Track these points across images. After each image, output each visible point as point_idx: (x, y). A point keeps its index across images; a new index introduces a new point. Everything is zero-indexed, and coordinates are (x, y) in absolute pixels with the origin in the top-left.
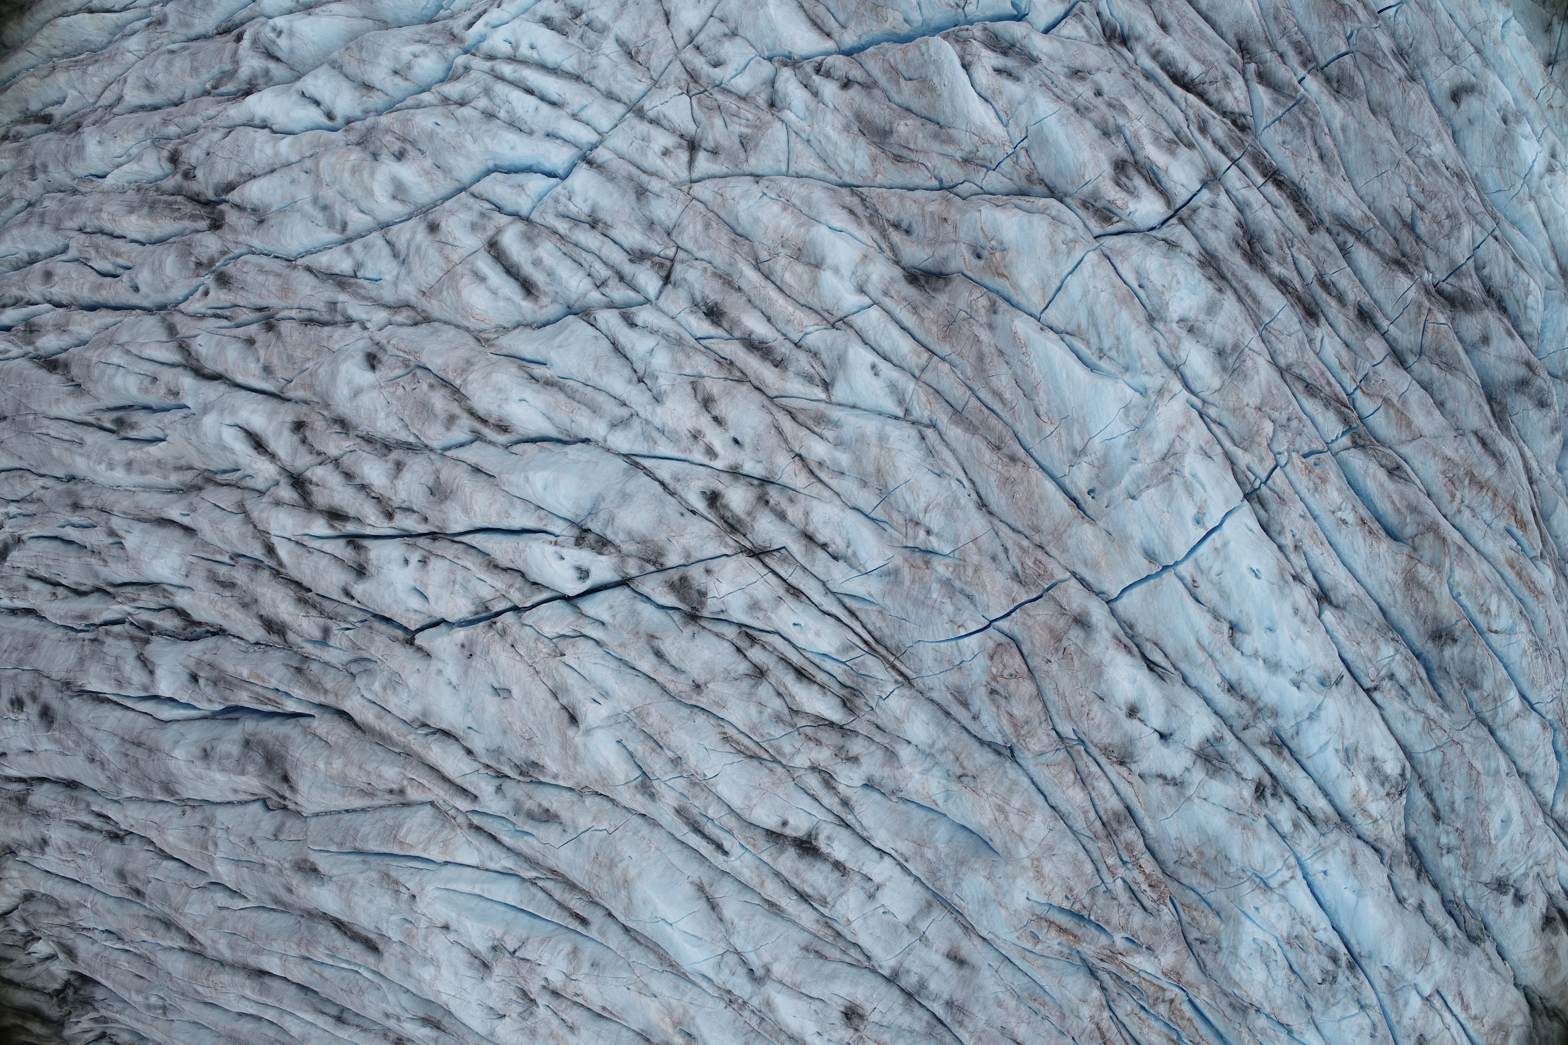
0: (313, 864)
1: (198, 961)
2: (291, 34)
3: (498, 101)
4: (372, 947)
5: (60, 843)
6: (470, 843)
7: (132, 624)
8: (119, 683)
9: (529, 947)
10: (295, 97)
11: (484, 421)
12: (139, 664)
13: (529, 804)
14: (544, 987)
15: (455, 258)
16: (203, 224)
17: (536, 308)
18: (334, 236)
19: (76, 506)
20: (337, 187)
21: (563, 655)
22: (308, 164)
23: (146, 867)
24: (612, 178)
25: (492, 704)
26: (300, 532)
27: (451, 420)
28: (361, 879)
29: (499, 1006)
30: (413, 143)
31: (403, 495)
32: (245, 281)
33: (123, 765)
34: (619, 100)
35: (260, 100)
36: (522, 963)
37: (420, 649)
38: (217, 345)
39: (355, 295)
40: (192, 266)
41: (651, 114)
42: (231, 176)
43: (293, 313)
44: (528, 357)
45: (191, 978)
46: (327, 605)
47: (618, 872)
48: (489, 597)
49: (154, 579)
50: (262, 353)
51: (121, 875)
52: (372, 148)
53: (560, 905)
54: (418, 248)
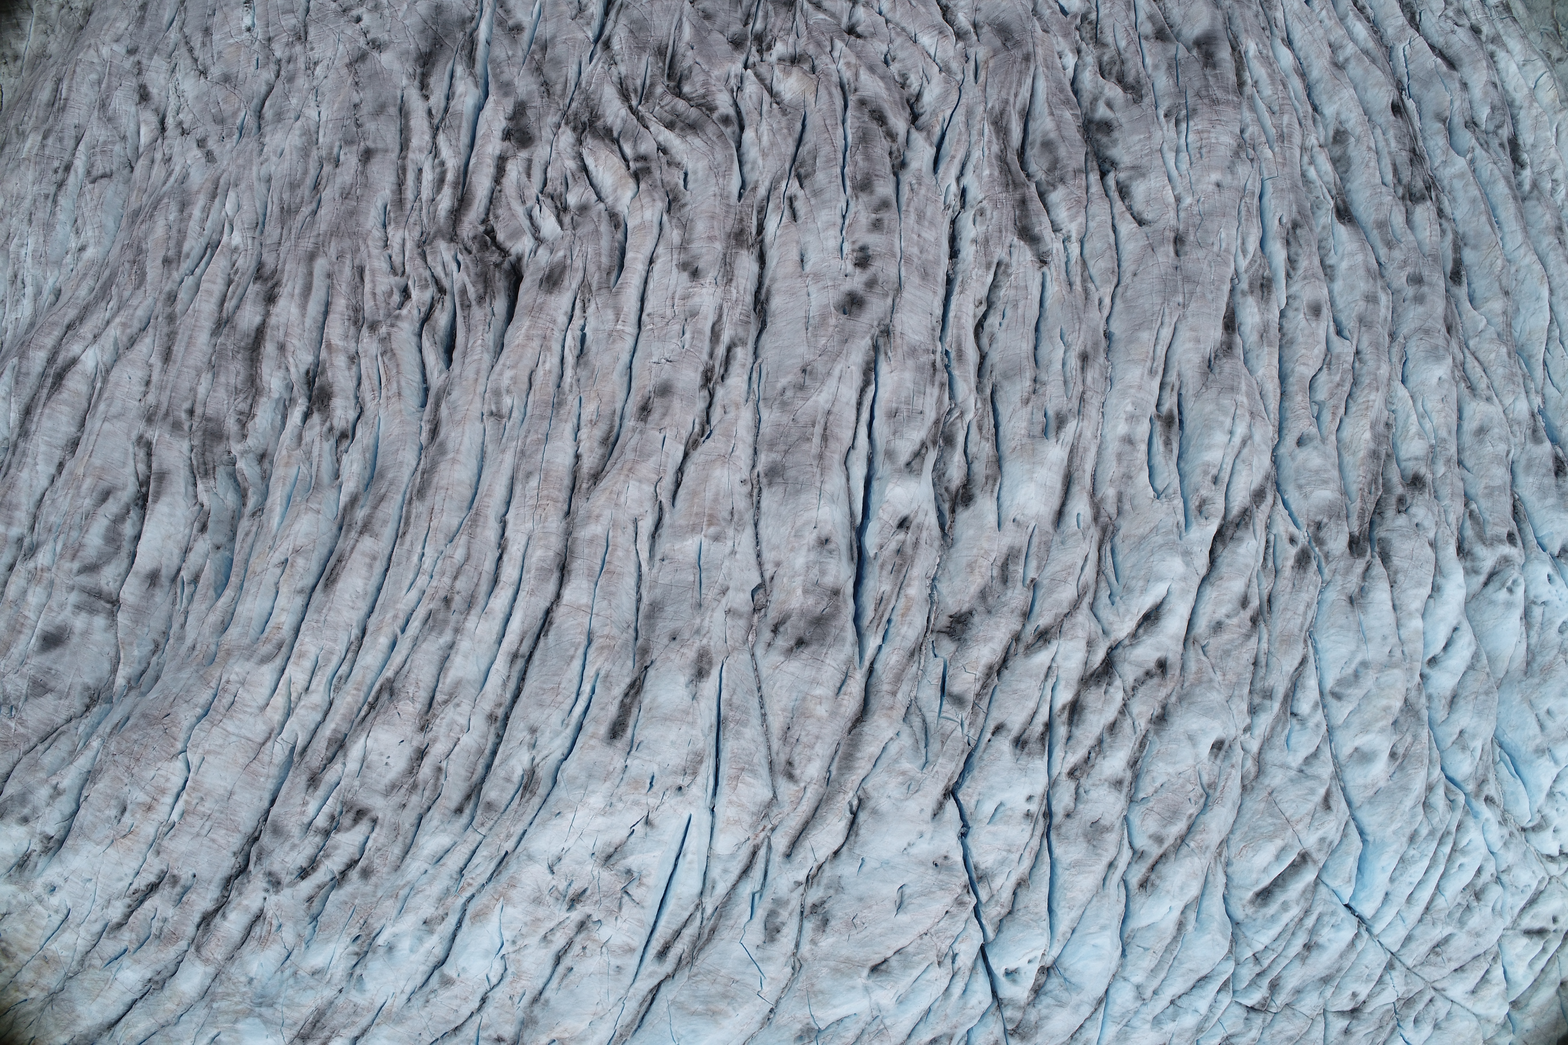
0: (708, 673)
1: (567, 482)
2: (1509, 605)
3: (1424, 846)
4: (616, 730)
5: (696, 300)
6: (739, 846)
7: (950, 412)
8: (893, 414)
9: (635, 910)
10: (1454, 623)
11: (1153, 868)
12: (917, 447)
13: (784, 914)
14: (589, 916)
15: (1299, 827)
16: (1356, 530)
17: (1245, 902)
18: (1329, 684)
19: (1084, 358)
20: (1374, 691)
21: (939, 963)
22: (1398, 654)
23: (677, 427)
24: (1341, 956)
25: (890, 891)
26: (1062, 675)
27: (1159, 839)
28: (697, 732)
29: (563, 868)
30: (1401, 768)
31: (1093, 794)
32: (1300, 590)
33: (803, 420)
34: (1403, 946)
35: (1460, 587)
36: (616, 902)
37: (941, 806)
38: (1247, 566)
39: (1277, 720)
40: (1319, 518)
41: (1387, 978)
42: (1396, 561)
43: (1264, 645)
44: (1205, 904)
45: (547, 475)
46: (986, 700)
47: (722, 1005)
48: (993, 885)
49: (1007, 467)
50: (1235, 621)
51: (665, 390)
52: (1402, 719)
53: (678, 934)
54: (1312, 791)
